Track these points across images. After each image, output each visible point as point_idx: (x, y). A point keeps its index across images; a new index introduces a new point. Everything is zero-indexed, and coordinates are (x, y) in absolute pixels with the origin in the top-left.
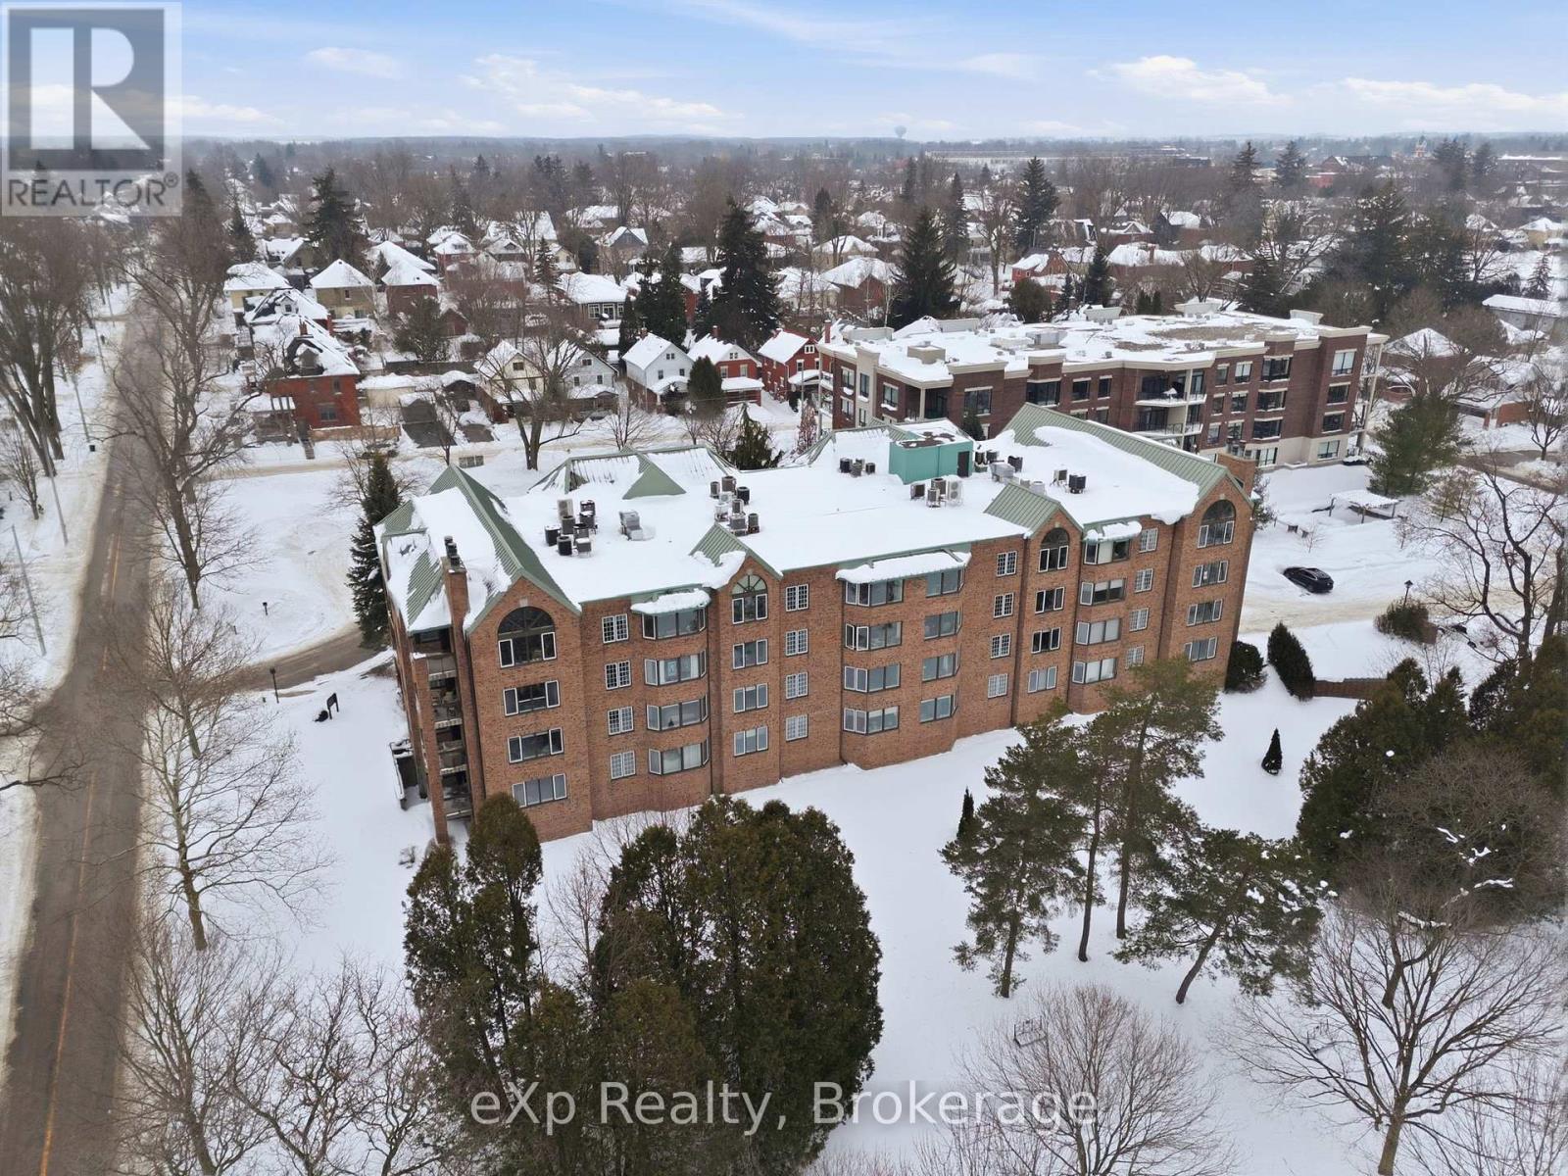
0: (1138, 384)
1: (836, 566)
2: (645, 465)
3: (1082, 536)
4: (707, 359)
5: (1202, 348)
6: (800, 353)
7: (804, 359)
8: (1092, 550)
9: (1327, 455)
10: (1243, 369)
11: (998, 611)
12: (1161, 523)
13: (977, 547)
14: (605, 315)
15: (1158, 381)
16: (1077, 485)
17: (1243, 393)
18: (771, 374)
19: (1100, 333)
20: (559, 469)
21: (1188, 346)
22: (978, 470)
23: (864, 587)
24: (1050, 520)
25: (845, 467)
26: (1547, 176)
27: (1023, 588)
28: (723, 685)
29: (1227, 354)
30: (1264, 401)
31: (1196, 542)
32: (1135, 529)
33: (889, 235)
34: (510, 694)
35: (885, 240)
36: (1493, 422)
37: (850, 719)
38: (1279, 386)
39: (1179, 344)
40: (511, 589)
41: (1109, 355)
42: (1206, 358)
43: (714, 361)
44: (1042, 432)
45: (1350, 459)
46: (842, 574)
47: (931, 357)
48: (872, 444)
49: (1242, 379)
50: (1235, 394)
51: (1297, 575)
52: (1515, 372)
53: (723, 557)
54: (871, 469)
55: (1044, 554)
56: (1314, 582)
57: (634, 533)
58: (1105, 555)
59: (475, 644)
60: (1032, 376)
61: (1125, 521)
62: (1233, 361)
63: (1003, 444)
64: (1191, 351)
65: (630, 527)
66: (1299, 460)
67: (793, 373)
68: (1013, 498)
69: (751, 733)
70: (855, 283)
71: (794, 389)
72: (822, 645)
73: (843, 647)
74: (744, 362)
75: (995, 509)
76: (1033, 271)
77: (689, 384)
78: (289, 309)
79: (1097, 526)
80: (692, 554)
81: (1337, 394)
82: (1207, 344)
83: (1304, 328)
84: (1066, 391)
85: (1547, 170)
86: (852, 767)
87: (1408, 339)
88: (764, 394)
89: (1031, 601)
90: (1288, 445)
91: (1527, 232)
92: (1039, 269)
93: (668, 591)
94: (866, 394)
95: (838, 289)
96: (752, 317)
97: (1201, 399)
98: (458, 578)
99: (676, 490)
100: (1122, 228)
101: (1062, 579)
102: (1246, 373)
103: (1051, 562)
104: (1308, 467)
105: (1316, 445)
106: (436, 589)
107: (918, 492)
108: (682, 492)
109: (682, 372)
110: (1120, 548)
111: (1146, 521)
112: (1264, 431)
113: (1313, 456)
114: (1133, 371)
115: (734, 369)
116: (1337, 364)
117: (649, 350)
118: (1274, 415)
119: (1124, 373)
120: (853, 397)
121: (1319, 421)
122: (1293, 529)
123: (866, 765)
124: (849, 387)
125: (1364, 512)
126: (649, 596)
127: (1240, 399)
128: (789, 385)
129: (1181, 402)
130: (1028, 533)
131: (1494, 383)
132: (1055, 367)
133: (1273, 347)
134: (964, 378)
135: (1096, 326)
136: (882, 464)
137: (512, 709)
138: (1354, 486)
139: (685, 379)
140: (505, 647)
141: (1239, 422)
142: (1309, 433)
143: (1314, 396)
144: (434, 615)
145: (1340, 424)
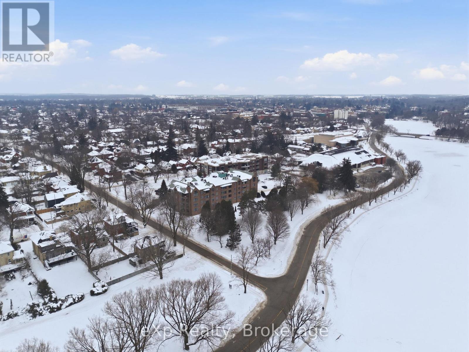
0: (241, 165)
1: (220, 186)
5: (248, 159)
7: (188, 163)
10: (254, 162)
11: (234, 189)
12: (249, 180)
13: (232, 183)
15: (244, 164)
16: (240, 176)
18: (182, 165)
22: (228, 176)
23: (223, 187)
24: (238, 180)
25: (213, 177)
26: (302, 116)
27: (237, 187)
28: (211, 198)
29: (252, 160)
30: (257, 166)
31: (252, 182)
32: (246, 180)
35: (185, 138)
38: (258, 164)
39: (245, 159)
40: (195, 189)
41: (237, 161)
42: (249, 161)
43: (174, 164)
44: (233, 171)
45: (268, 173)
47: (215, 163)
48: (216, 174)
50: (253, 165)
51: (263, 187)
52: (289, 159)
53: (210, 186)
54: (217, 177)
55: (238, 183)
56: (265, 187)
57: (197, 184)
58: (244, 183)
59: (191, 195)
60: (229, 164)
62: (252, 161)
63: (229, 173)
66: (262, 173)
68: (234, 178)
70: (186, 148)
73: (221, 194)
75: (232, 179)
76: (215, 144)
77: (172, 168)
79: (243, 180)
80: (206, 185)
81: (266, 164)
82: (249, 159)
83: (260, 155)
84: (234, 166)
85: (302, 115)
87: (275, 155)
88: (183, 169)
89: (238, 189)
90: (260, 171)
91: (296, 130)
92: (216, 144)
93: (206, 189)
94: (206, 167)
95: (184, 150)
97: (249, 166)
98: (190, 189)
99: (197, 180)
101: (240, 186)
103: (240, 184)
105: (264, 171)
107: (224, 179)
110: (245, 182)
111: (247, 179)
112: (257, 170)
113: (264, 173)
114: (241, 163)
115: (177, 165)
116: (265, 160)
118: (258, 167)
119: (239, 163)
120: (204, 169)
121: (264, 168)
122: (262, 182)
125: (270, 179)
126: (204, 189)
128: (186, 167)
129: (247, 167)
131: (286, 161)
132: (231, 163)
133: (257, 159)
134: (221, 165)
136: (218, 176)
138: (269, 176)
139: (170, 168)
140: (194, 194)
141: (254, 169)
142: (263, 170)
143: (263, 165)
144: (186, 192)
145: (267, 168)
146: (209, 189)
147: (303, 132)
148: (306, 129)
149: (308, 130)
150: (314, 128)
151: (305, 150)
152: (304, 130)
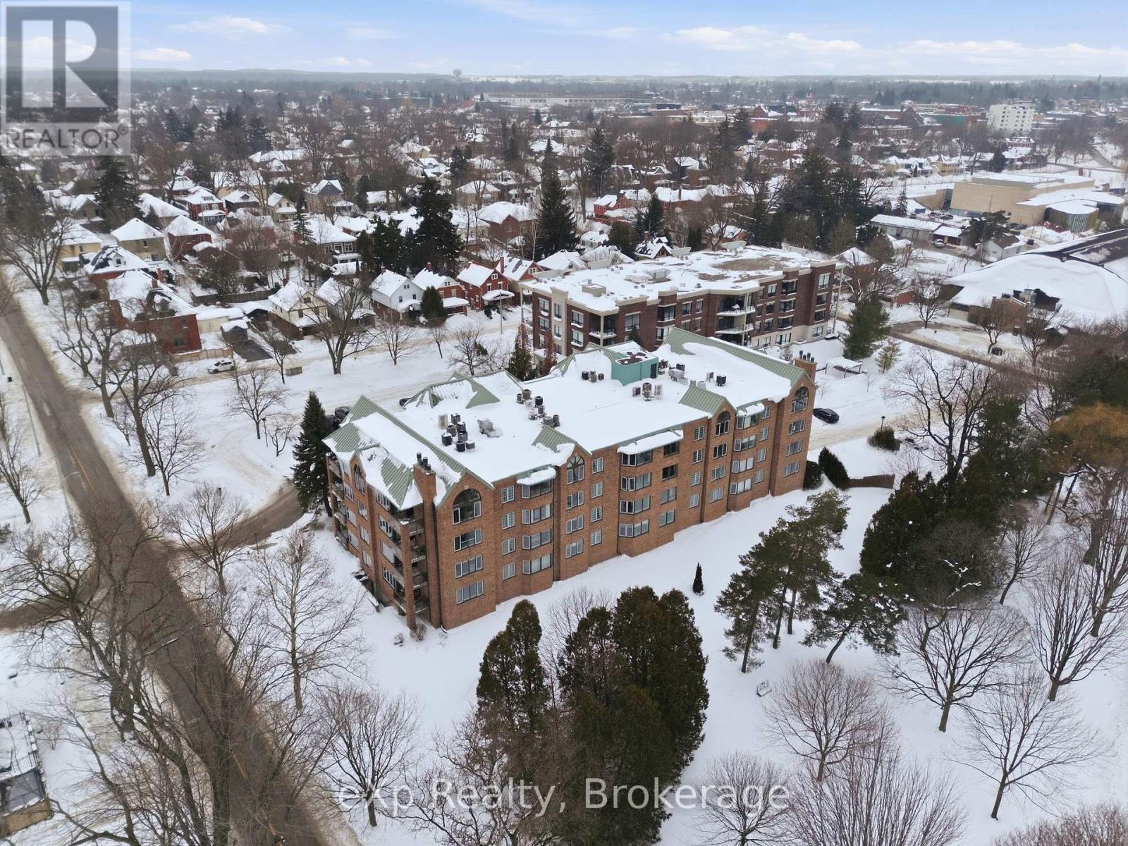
0: (718, 303)
1: (617, 446)
2: (476, 387)
3: (736, 414)
4: (433, 287)
5: (750, 278)
6: (489, 279)
7: (492, 283)
8: (741, 419)
9: (817, 335)
10: (772, 289)
11: (695, 460)
12: (773, 402)
13: (685, 427)
14: (338, 252)
15: (730, 300)
16: (721, 381)
17: (772, 303)
18: (470, 292)
19: (684, 267)
20: (423, 392)
21: (740, 276)
22: (660, 373)
23: (633, 456)
24: (721, 408)
25: (585, 376)
26: (889, 122)
27: (707, 446)
28: (562, 519)
29: (764, 280)
30: (784, 306)
31: (787, 411)
32: (760, 408)
33: (506, 180)
34: (457, 539)
35: (504, 183)
36: (895, 304)
37: (623, 529)
38: (791, 297)
39: (734, 274)
40: (461, 480)
41: (699, 286)
42: (753, 285)
43: (436, 288)
44: (688, 346)
45: (829, 336)
46: (621, 449)
48: (596, 360)
49: (771, 294)
50: (768, 303)
51: (819, 413)
53: (559, 447)
54: (601, 377)
55: (718, 426)
56: (828, 417)
58: (747, 423)
59: (440, 513)
60: (662, 303)
61: (755, 403)
62: (767, 284)
63: (663, 353)
64: (743, 280)
65: (486, 429)
66: (803, 338)
67: (485, 292)
68: (695, 395)
69: (574, 545)
70: (499, 220)
71: (486, 303)
72: (609, 490)
73: (620, 490)
74: (453, 287)
75: (686, 401)
76: (608, 208)
77: (422, 305)
78: (119, 262)
79: (743, 408)
80: (534, 444)
81: (822, 299)
82: (752, 273)
83: (802, 259)
84: (679, 310)
85: (887, 117)
86: (624, 557)
88: (468, 309)
89: (711, 452)
90: (796, 331)
91: (884, 165)
92: (612, 205)
93: (535, 471)
94: (559, 317)
95: (488, 225)
97: (753, 310)
98: (431, 477)
99: (494, 400)
101: (726, 439)
102: (774, 291)
103: (722, 429)
104: (808, 342)
105: (811, 329)
106: (409, 483)
107: (637, 392)
108: (497, 400)
109: (414, 297)
110: (754, 417)
111: (765, 402)
112: (785, 323)
113: (810, 336)
114: (715, 295)
115: (448, 292)
116: (820, 282)
117: (389, 284)
119: (710, 298)
120: (549, 317)
121: (813, 316)
123: (632, 554)
124: (545, 311)
125: (844, 371)
126: (526, 474)
127: (771, 306)
128: (483, 300)
129: (743, 313)
130: (710, 416)
131: (895, 282)
132: (673, 297)
133: (786, 274)
134: (626, 308)
135: (679, 261)
136: (608, 374)
137: (457, 547)
139: (418, 302)
140: (456, 512)
141: (770, 319)
142: (807, 323)
143: (809, 301)
144: (412, 499)
145: (825, 316)
146: (550, 474)
147: (907, 171)
148: (913, 161)
149: (921, 165)
150: (940, 159)
151: (942, 237)
152: (908, 166)
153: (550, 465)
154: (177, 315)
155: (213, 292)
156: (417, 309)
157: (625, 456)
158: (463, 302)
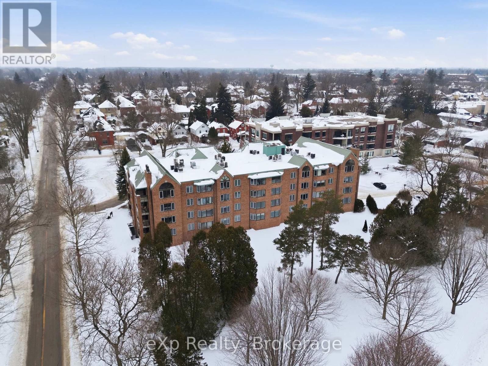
0: (333, 133)
1: (248, 175)
2: (197, 151)
3: (313, 168)
4: (214, 128)
5: (352, 124)
6: (240, 126)
7: (241, 128)
8: (316, 172)
9: (388, 154)
10: (363, 130)
11: (291, 188)
12: (335, 165)
13: (285, 170)
14: (184, 116)
15: (339, 132)
16: (313, 156)
17: (363, 136)
18: (232, 132)
19: (324, 120)
20: (174, 152)
21: (348, 123)
22: (287, 153)
23: (255, 180)
24: (304, 164)
25: (251, 152)
26: (461, 80)
27: (298, 182)
28: (218, 206)
29: (358, 125)
30: (370, 138)
31: (343, 171)
32: (327, 167)
33: (267, 95)
34: (162, 206)
35: (266, 96)
36: (436, 146)
37: (252, 216)
38: (373, 134)
39: (345, 123)
40: (163, 178)
41: (325, 125)
42: (352, 126)
43: (216, 128)
44: (305, 144)
45: (394, 155)
46: (249, 177)
47: (276, 125)
48: (258, 146)
49: (363, 132)
50: (361, 136)
51: (377, 185)
52: (441, 132)
53: (218, 172)
54: (258, 153)
55: (303, 173)
56: (381, 186)
57: (194, 167)
58: (319, 174)
59: (153, 192)
60: (304, 131)
61: (325, 165)
62: (360, 127)
63: (294, 147)
65: (193, 166)
66: (380, 155)
67: (238, 132)
68: (297, 160)
69: (225, 219)
70: (256, 108)
71: (238, 136)
72: (244, 196)
73: (250, 196)
74: (224, 128)
75: (290, 162)
77: (208, 134)
78: (93, 113)
79: (317, 166)
80: (210, 172)
81: (390, 137)
83: (380, 119)
84: (313, 135)
85: (461, 78)
86: (252, 229)
87: (412, 123)
88: (230, 138)
89: (300, 186)
90: (376, 151)
91: (453, 95)
93: (204, 180)
94: (258, 136)
95: (251, 110)
96: (227, 117)
97: (351, 138)
98: (149, 175)
99: (205, 157)
100: (335, 93)
101: (308, 180)
102: (364, 131)
103: (305, 175)
104: (382, 157)
105: (384, 151)
106: (143, 178)
107: (271, 158)
108: (207, 158)
109: (206, 131)
110: (324, 172)
111: (330, 165)
112: (370, 147)
113: (384, 154)
114: (332, 129)
115: (221, 130)
116: (389, 129)
117: (197, 126)
118: (372, 142)
119: (329, 130)
120: (254, 137)
121: (385, 144)
122: (377, 173)
123: (256, 229)
124: (254, 134)
125: (397, 169)
126: (199, 181)
127: (362, 138)
128: (237, 135)
129: (345, 138)
130: (299, 167)
131: (436, 135)
132: (310, 128)
133: (371, 123)
134: (285, 131)
135: (323, 118)
136: (261, 152)
137: (162, 210)
138: (395, 162)
139: (207, 133)
140: (161, 193)
141: (362, 144)
142: (382, 148)
143: (383, 138)
144: (143, 185)
145: (391, 145)
146: (212, 182)
147: (465, 98)
148: (469, 94)
149: (472, 96)
150: (483, 94)
151: (472, 122)
152: (465, 96)
153: (212, 179)
154: (105, 131)
155: (128, 127)
156: (206, 136)
157: (252, 180)
158: (228, 135)
